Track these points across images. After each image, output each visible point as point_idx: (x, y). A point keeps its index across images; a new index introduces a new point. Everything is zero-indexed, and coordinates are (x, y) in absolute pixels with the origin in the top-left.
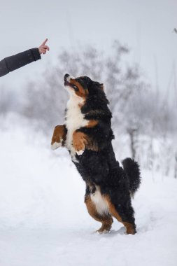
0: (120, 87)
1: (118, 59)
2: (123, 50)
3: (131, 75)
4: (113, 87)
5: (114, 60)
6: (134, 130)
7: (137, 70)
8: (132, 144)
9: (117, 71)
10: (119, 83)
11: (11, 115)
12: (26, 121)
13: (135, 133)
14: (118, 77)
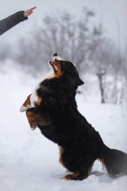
0: (89, 41)
1: (87, 20)
2: (90, 14)
3: (96, 32)
4: (84, 42)
5: (83, 22)
6: (102, 74)
7: (101, 28)
8: (101, 85)
9: (86, 29)
10: (88, 38)
11: (9, 62)
12: (19, 66)
13: (103, 77)
14: (87, 34)
